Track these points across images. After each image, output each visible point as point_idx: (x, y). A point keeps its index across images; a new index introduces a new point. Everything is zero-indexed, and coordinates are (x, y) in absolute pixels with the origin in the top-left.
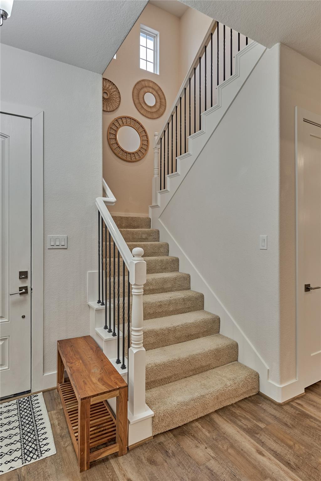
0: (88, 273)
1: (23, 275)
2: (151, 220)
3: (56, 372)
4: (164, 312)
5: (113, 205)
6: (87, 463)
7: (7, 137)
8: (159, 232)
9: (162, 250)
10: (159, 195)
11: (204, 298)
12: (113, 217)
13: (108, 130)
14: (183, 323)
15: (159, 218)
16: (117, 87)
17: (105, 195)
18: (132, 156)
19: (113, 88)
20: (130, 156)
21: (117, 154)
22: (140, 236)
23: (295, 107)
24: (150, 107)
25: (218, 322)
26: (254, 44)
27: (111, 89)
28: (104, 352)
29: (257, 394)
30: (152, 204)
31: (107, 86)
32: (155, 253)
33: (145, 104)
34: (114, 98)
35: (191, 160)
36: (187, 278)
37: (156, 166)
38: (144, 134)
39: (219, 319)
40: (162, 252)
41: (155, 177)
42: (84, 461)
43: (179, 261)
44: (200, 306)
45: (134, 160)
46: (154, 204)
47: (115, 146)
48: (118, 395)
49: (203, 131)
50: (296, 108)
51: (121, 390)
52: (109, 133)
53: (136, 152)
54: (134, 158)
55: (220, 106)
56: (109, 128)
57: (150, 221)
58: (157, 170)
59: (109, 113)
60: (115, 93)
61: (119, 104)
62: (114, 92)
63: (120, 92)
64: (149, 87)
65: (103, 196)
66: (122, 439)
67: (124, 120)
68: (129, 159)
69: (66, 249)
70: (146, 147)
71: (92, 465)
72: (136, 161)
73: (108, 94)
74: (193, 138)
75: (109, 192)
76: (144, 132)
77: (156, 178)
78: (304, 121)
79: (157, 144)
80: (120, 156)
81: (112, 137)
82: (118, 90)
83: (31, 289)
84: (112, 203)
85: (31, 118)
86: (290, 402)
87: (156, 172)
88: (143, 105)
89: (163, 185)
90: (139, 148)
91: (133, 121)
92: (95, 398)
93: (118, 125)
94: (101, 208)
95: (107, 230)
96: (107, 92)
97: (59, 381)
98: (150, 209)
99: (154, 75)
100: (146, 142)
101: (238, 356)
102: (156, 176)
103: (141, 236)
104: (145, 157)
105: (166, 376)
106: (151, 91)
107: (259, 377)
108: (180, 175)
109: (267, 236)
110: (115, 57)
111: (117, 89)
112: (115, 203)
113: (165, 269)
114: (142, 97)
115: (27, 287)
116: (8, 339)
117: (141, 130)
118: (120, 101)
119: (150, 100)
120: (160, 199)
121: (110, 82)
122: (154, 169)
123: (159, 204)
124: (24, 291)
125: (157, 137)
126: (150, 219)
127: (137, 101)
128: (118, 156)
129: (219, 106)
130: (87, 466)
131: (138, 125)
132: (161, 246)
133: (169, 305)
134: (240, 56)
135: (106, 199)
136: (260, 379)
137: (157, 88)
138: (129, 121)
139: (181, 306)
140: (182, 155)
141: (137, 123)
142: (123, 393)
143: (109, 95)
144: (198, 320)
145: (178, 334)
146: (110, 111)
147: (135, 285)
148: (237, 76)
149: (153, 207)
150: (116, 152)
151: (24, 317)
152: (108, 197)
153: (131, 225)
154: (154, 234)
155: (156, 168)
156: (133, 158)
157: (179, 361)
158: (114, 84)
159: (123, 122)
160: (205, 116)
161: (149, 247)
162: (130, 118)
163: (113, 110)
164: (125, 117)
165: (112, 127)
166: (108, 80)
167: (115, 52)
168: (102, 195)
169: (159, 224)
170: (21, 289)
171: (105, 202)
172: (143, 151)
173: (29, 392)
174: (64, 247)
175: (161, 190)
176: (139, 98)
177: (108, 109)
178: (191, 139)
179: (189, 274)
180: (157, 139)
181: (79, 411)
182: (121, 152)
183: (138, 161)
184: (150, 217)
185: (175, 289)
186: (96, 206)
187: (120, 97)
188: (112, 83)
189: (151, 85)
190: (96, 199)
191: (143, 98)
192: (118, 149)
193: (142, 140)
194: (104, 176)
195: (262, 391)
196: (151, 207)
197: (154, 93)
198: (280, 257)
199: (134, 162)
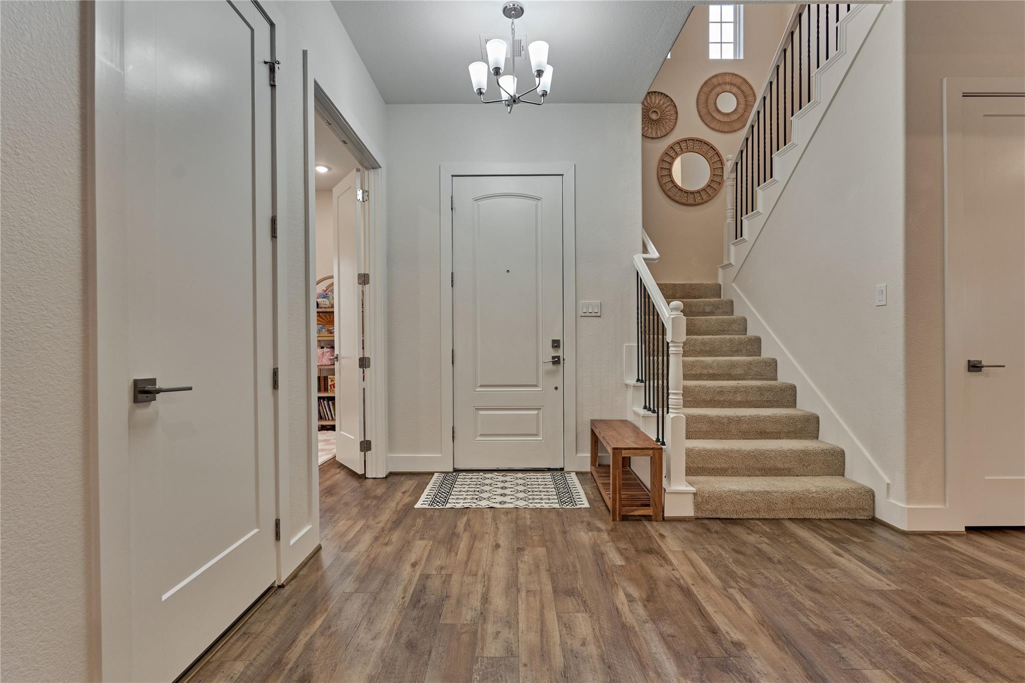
0: (624, 347)
1: (556, 344)
2: (722, 286)
3: (589, 455)
4: (726, 401)
5: (656, 262)
6: (619, 514)
7: (539, 200)
8: (733, 302)
9: (735, 327)
10: (732, 248)
11: (796, 391)
12: (657, 284)
13: (659, 164)
14: (753, 415)
15: (733, 282)
16: (671, 99)
17: (645, 250)
18: (697, 195)
19: (666, 102)
20: (692, 196)
21: (672, 196)
22: (701, 309)
23: (942, 79)
24: (728, 114)
25: (816, 422)
26: (860, 8)
27: (664, 103)
28: (641, 429)
29: (871, 519)
30: (723, 263)
31: (657, 102)
32: (723, 331)
33: (719, 111)
34: (668, 117)
35: (778, 188)
36: (772, 365)
37: (729, 206)
38: (716, 159)
39: (818, 418)
40: (735, 330)
41: (727, 222)
42: (616, 511)
43: (761, 341)
44: (788, 401)
45: (700, 201)
46: (725, 262)
47: (670, 185)
48: (652, 455)
49: (794, 143)
50: (945, 80)
51: (655, 451)
52: (659, 168)
53: (704, 190)
54: (699, 198)
55: (819, 102)
56: (659, 162)
57: (721, 289)
58: (732, 211)
59: (660, 140)
60: (669, 108)
61: (676, 123)
62: (666, 107)
63: (676, 104)
64: (725, 83)
65: (643, 253)
66: (657, 503)
67: (683, 145)
68: (691, 201)
69: (600, 317)
70: (720, 178)
71: (625, 518)
72: (702, 203)
73: (659, 112)
74: (780, 156)
75: (651, 247)
76: (716, 155)
77: (728, 224)
78: (963, 96)
79: (731, 172)
80: (677, 198)
81: (665, 173)
82: (674, 103)
83: (564, 360)
84: (655, 260)
85: (562, 175)
86: (928, 534)
87: (729, 215)
88: (715, 115)
89: (739, 232)
90: (708, 182)
91: (697, 142)
92: (626, 451)
93: (673, 154)
94: (640, 266)
95: (650, 302)
96: (657, 110)
97: (593, 463)
98: (720, 271)
99: (735, 61)
100: (720, 170)
101: (844, 470)
102: (730, 221)
103: (703, 309)
104: (719, 194)
105: (719, 466)
106: (728, 90)
107: (874, 496)
108: (761, 214)
109: (886, 286)
110: (669, 57)
111: (672, 101)
112: (658, 261)
113: (737, 351)
114: (713, 101)
115: (559, 356)
116: (542, 410)
117: (711, 153)
118: (677, 119)
119: (727, 103)
120: (734, 254)
121: (662, 93)
122: (726, 210)
123: (733, 261)
124: (556, 361)
125: (730, 161)
126: (720, 285)
127: (704, 111)
128: (673, 200)
129: (817, 102)
130: (619, 517)
131: (705, 147)
132: (734, 321)
133: (735, 392)
134: (846, 23)
135: (646, 256)
136: (876, 498)
137: (738, 81)
138: (691, 144)
139: (755, 397)
140: (766, 183)
141: (705, 145)
142: (657, 455)
143: (659, 114)
144: (779, 415)
145: (744, 427)
146: (662, 137)
147: (672, 341)
148: (843, 53)
149: (724, 267)
150: (670, 194)
151: (556, 388)
152: (649, 253)
153: (690, 295)
154: (723, 306)
155: (729, 208)
156: (698, 200)
157: (739, 452)
158: (667, 96)
159: (682, 147)
160: (797, 119)
161: (713, 323)
162: (693, 140)
163: (666, 133)
164: (685, 140)
165: (664, 159)
166: (659, 93)
167: (669, 49)
168: (642, 251)
169: (733, 291)
170: (553, 358)
171: (645, 259)
172: (715, 186)
173: (562, 469)
174: (597, 315)
175: (736, 239)
176: (707, 106)
177: (658, 135)
178: (778, 157)
179: (774, 359)
180: (730, 166)
181: (611, 485)
182: (679, 192)
183: (706, 202)
184: (720, 281)
185: (750, 377)
186: (634, 265)
187: (677, 113)
188: (665, 94)
189: (728, 79)
190: (635, 257)
191: (715, 103)
192: (674, 189)
193: (713, 170)
194: (645, 226)
195: (878, 516)
196: (720, 267)
197: (735, 90)
198: (905, 314)
199: (699, 204)
